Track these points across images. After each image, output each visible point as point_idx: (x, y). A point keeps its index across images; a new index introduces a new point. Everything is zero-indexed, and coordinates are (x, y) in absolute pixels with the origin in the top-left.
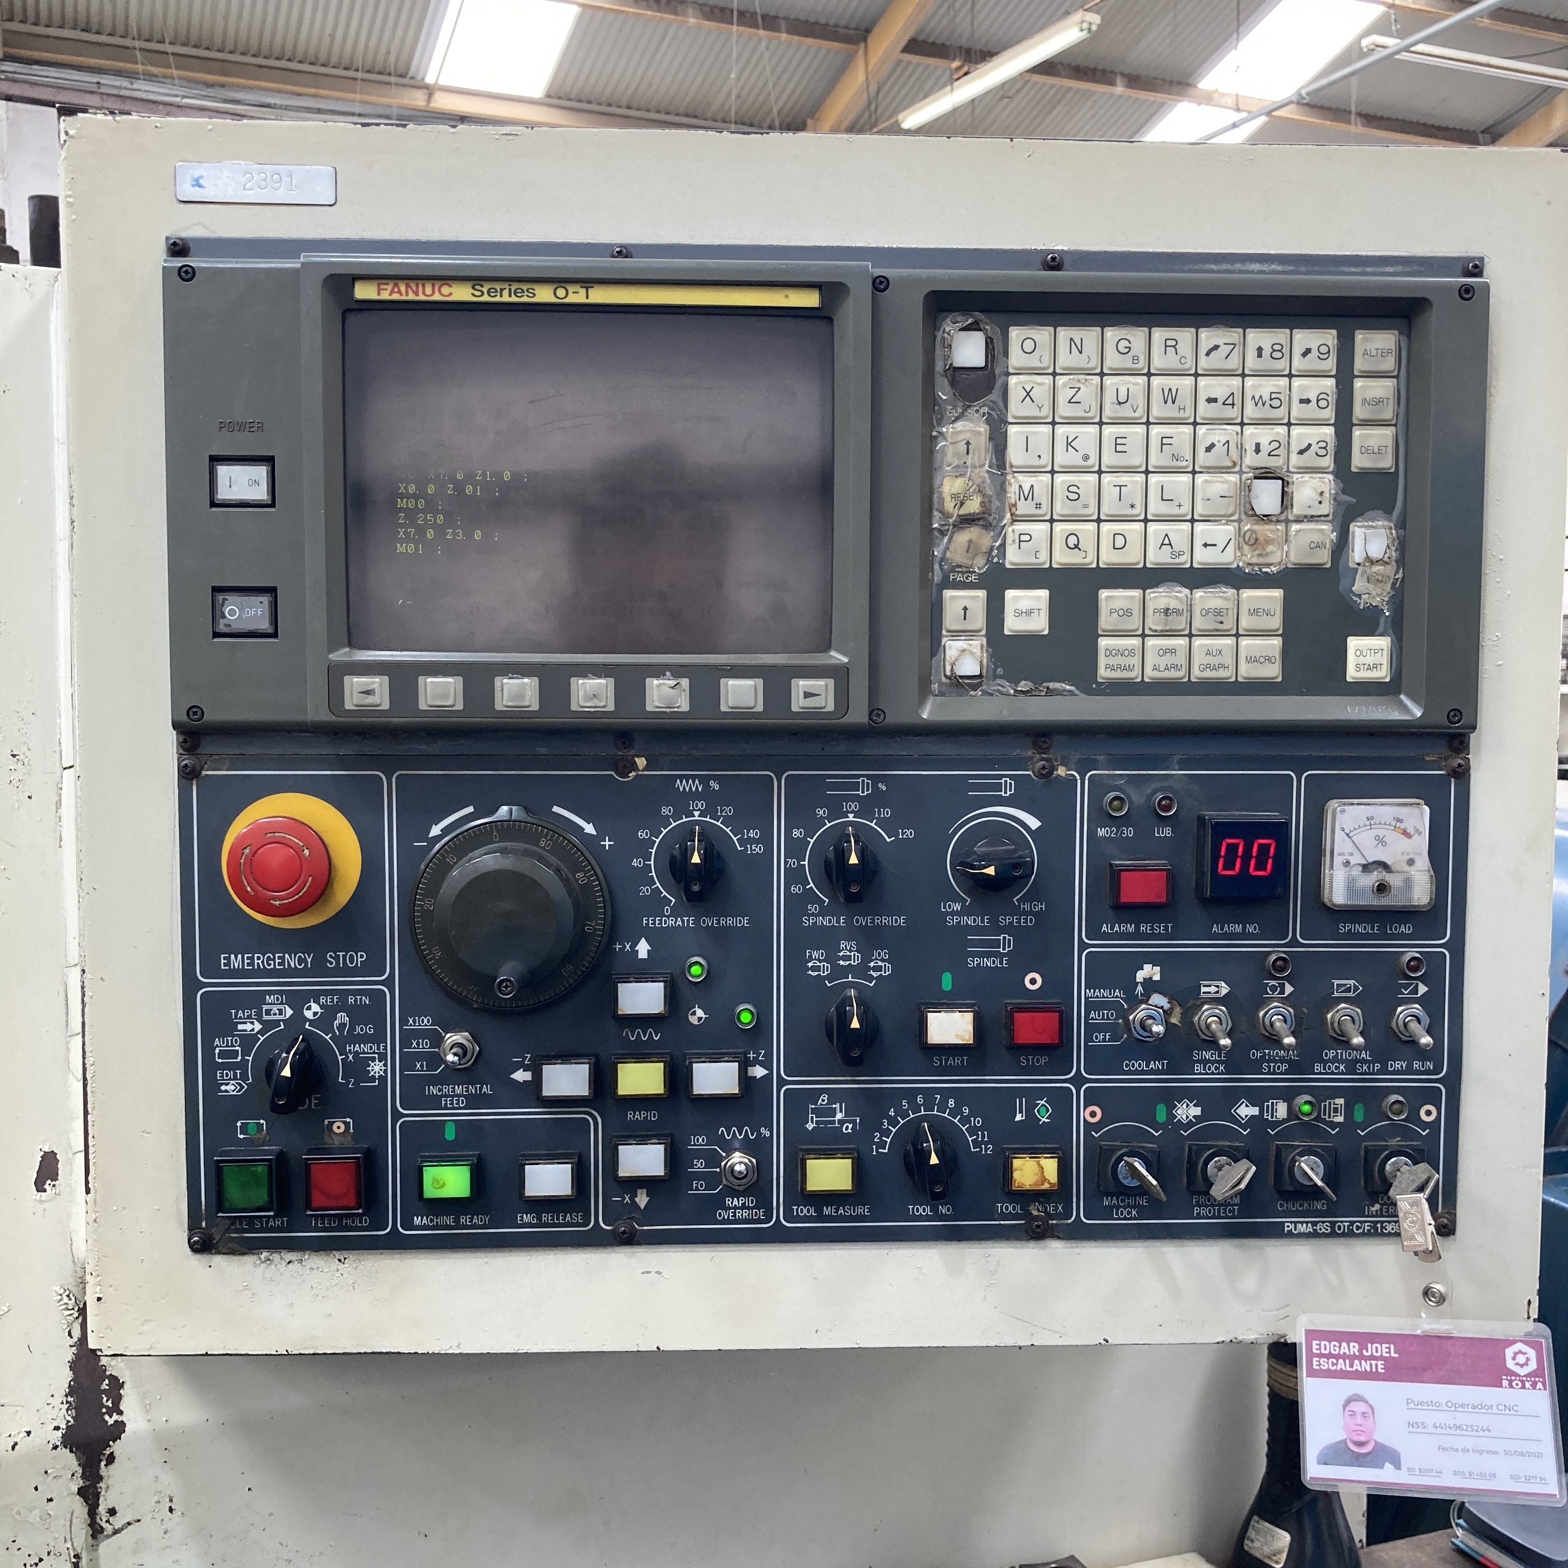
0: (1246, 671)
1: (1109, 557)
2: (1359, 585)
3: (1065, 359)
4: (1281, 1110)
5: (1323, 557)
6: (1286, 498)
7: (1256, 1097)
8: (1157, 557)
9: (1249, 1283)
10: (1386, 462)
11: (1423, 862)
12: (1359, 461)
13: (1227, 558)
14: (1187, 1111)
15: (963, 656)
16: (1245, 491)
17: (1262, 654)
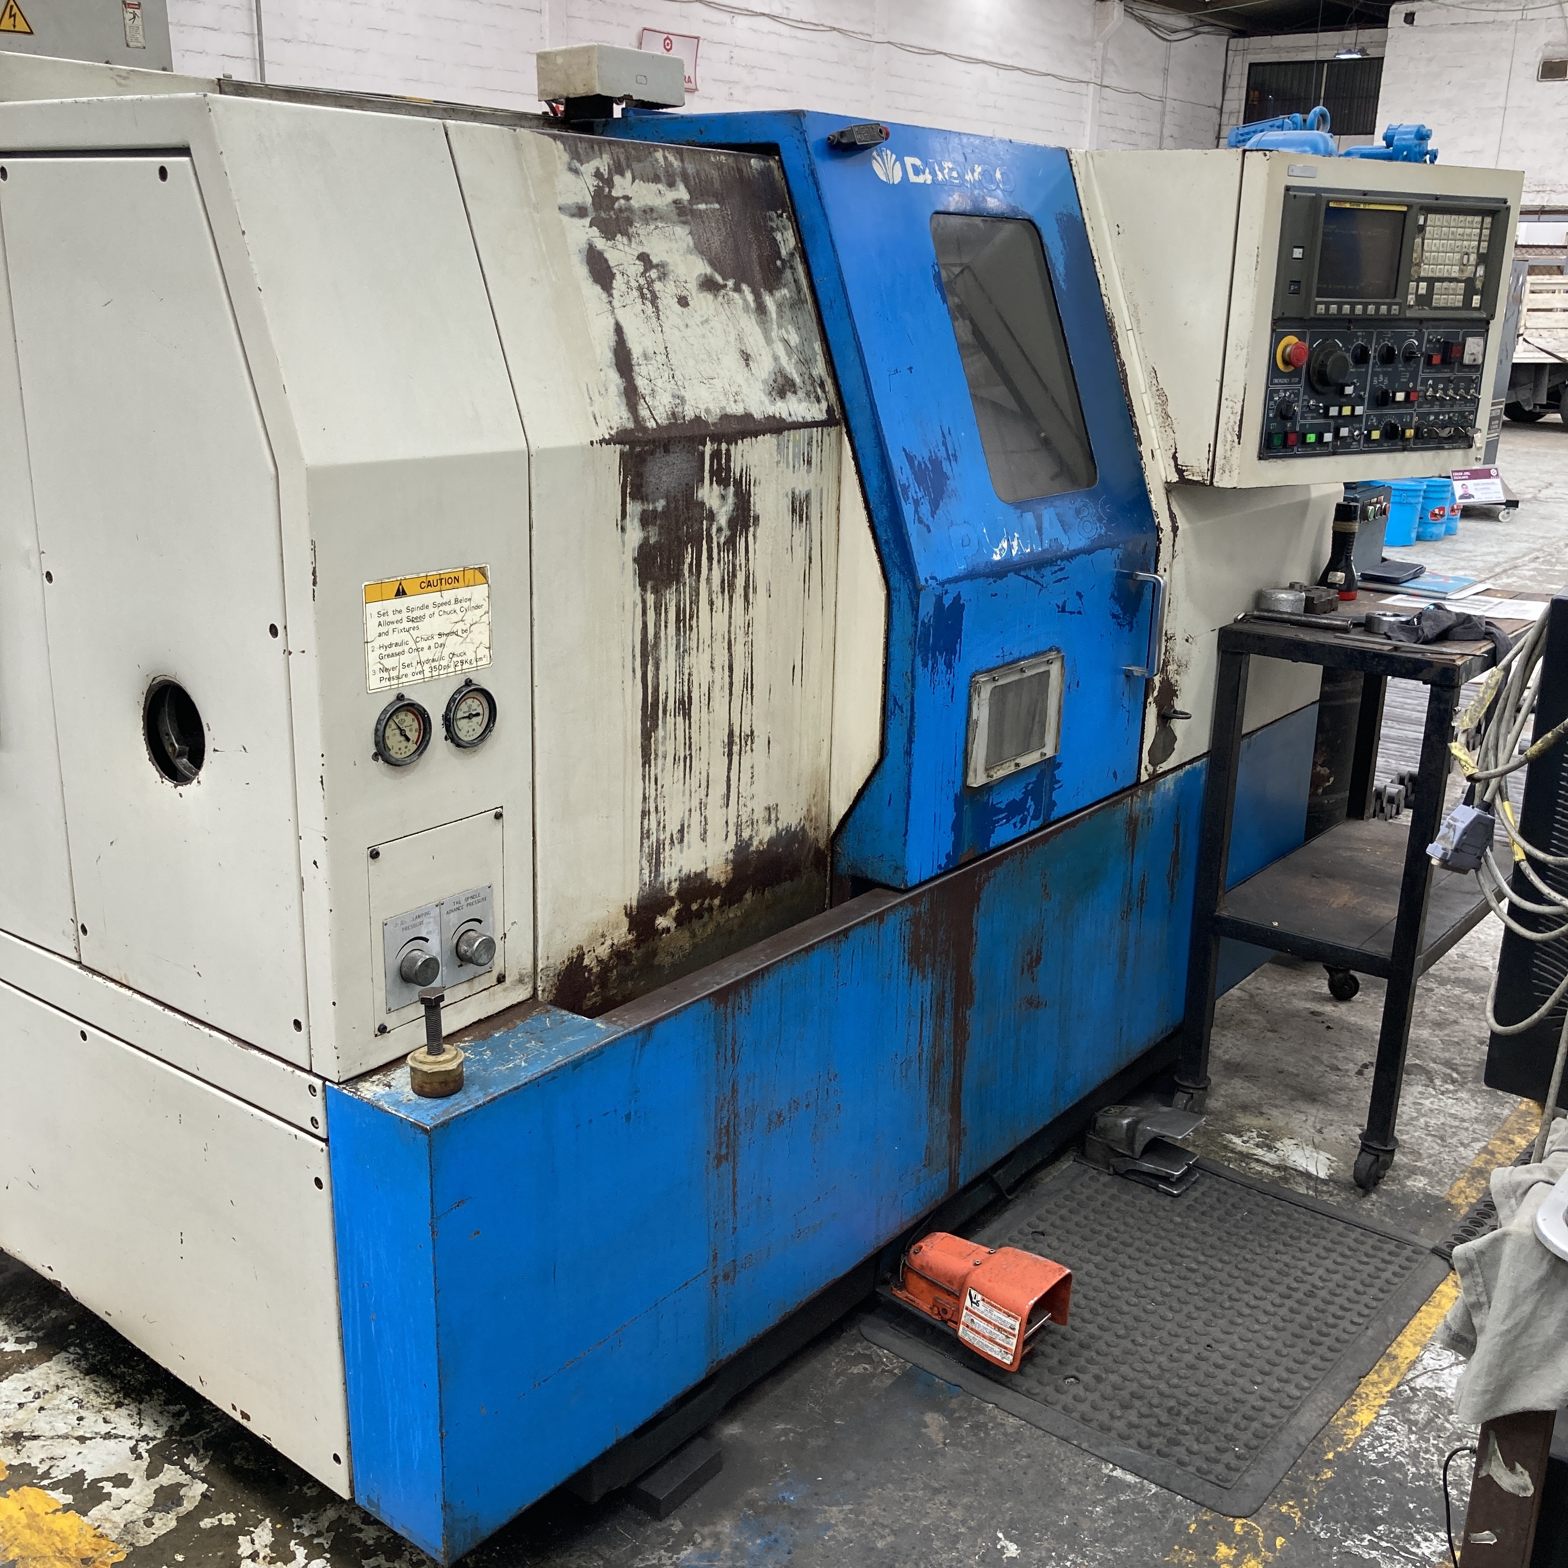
0: (1457, 304)
1: (1438, 274)
2: (1477, 282)
3: (1435, 223)
4: (1447, 417)
5: (1472, 275)
6: (1468, 260)
7: (1443, 413)
8: (1445, 274)
10: (1485, 251)
11: (1480, 353)
12: (1481, 251)
13: (1457, 275)
14: (1432, 418)
15: (1411, 299)
16: (1462, 258)
17: (1458, 300)
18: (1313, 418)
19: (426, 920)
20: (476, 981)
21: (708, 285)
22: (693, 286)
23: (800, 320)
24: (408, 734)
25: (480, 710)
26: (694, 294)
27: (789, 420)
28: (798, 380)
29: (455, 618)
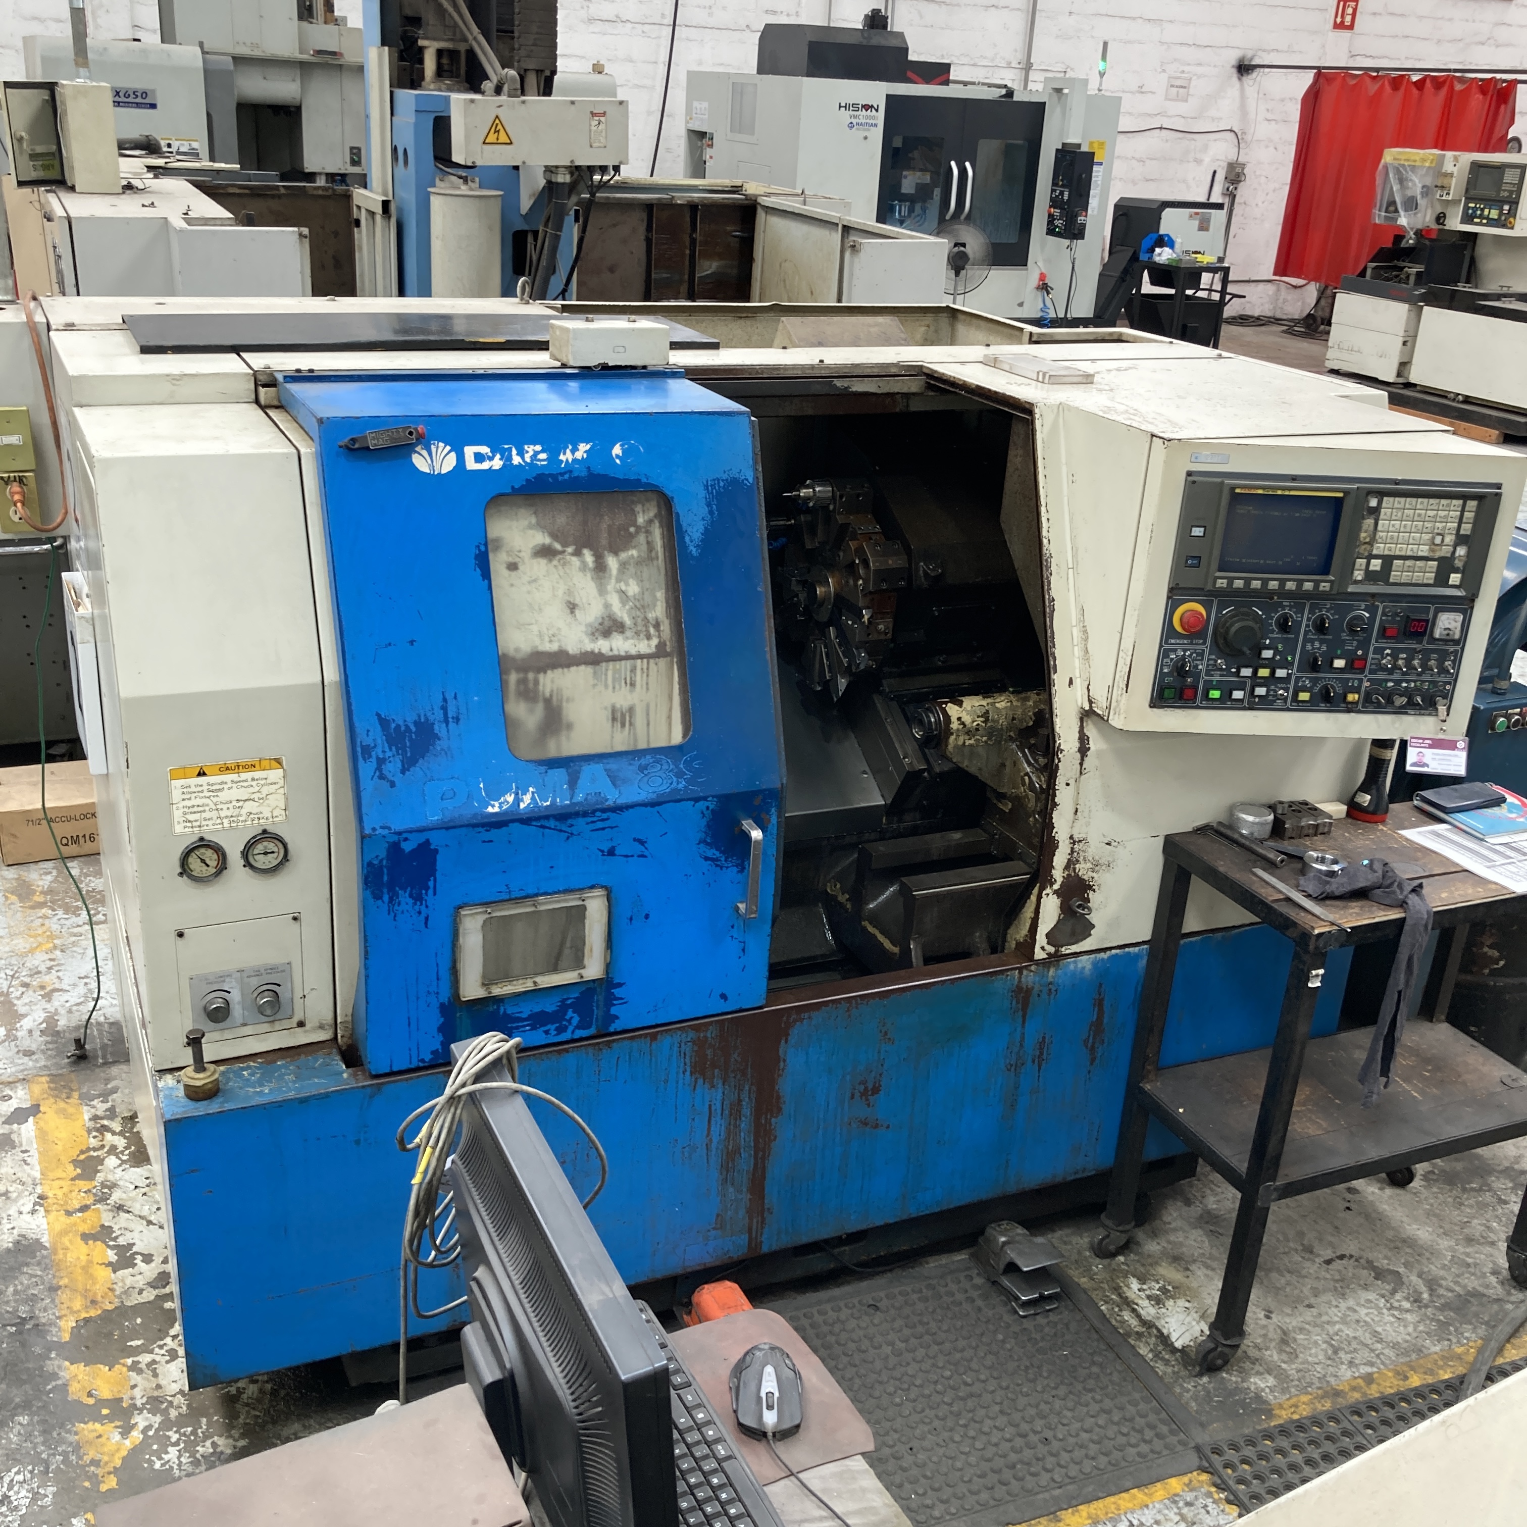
0: (1425, 581)
1: (1398, 553)
2: (1456, 562)
3: (1396, 505)
4: (1413, 685)
5: (1449, 555)
6: (1443, 541)
7: (1407, 681)
8: (1409, 553)
9: (1397, 725)
10: (1468, 533)
11: (1459, 628)
12: (1462, 532)
13: (1425, 554)
14: (1390, 684)
15: (1359, 575)
16: (1433, 538)
17: (1430, 577)
18: (1221, 676)
19: (228, 980)
20: (277, 1023)
21: (545, 552)
22: (526, 554)
23: (645, 574)
24: (208, 862)
25: (276, 849)
26: (526, 560)
27: (610, 654)
28: (628, 621)
29: (251, 790)
